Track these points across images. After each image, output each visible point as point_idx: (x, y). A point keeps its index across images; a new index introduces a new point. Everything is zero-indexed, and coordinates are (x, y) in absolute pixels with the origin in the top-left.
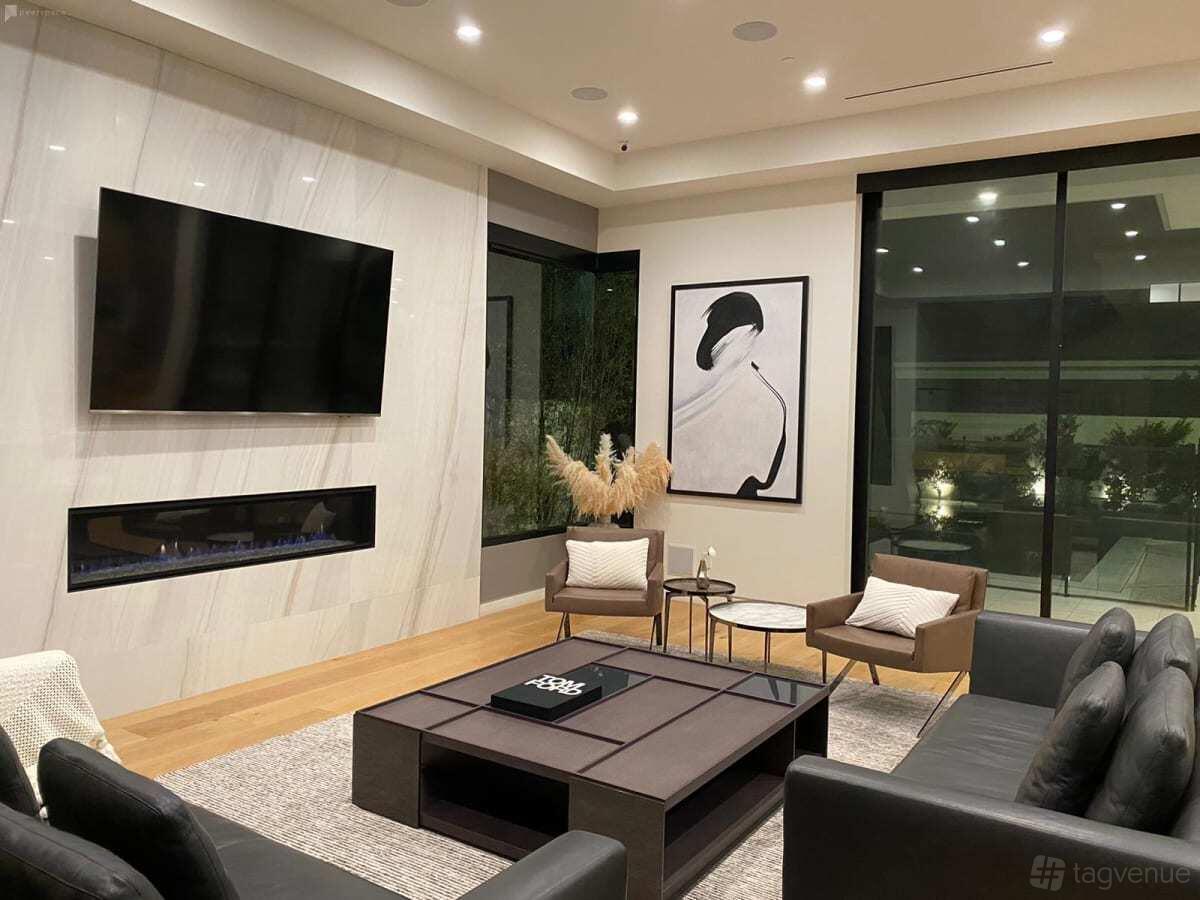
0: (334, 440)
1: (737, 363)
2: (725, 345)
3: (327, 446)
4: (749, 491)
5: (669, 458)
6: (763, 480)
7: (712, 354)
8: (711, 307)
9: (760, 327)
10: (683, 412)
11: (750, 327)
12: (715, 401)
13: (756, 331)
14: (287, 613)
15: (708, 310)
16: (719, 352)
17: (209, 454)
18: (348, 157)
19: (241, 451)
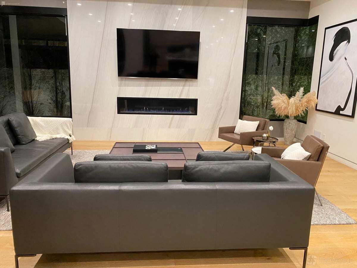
0: (184, 86)
1: (340, 58)
2: (338, 50)
3: (182, 87)
4: (338, 111)
5: (317, 98)
6: (342, 107)
7: (334, 54)
8: (335, 35)
9: (349, 42)
10: (323, 79)
11: (346, 42)
12: (332, 74)
13: (348, 43)
14: (169, 127)
15: (335, 36)
16: (336, 54)
17: (148, 88)
18: (190, 7)
19: (157, 87)
